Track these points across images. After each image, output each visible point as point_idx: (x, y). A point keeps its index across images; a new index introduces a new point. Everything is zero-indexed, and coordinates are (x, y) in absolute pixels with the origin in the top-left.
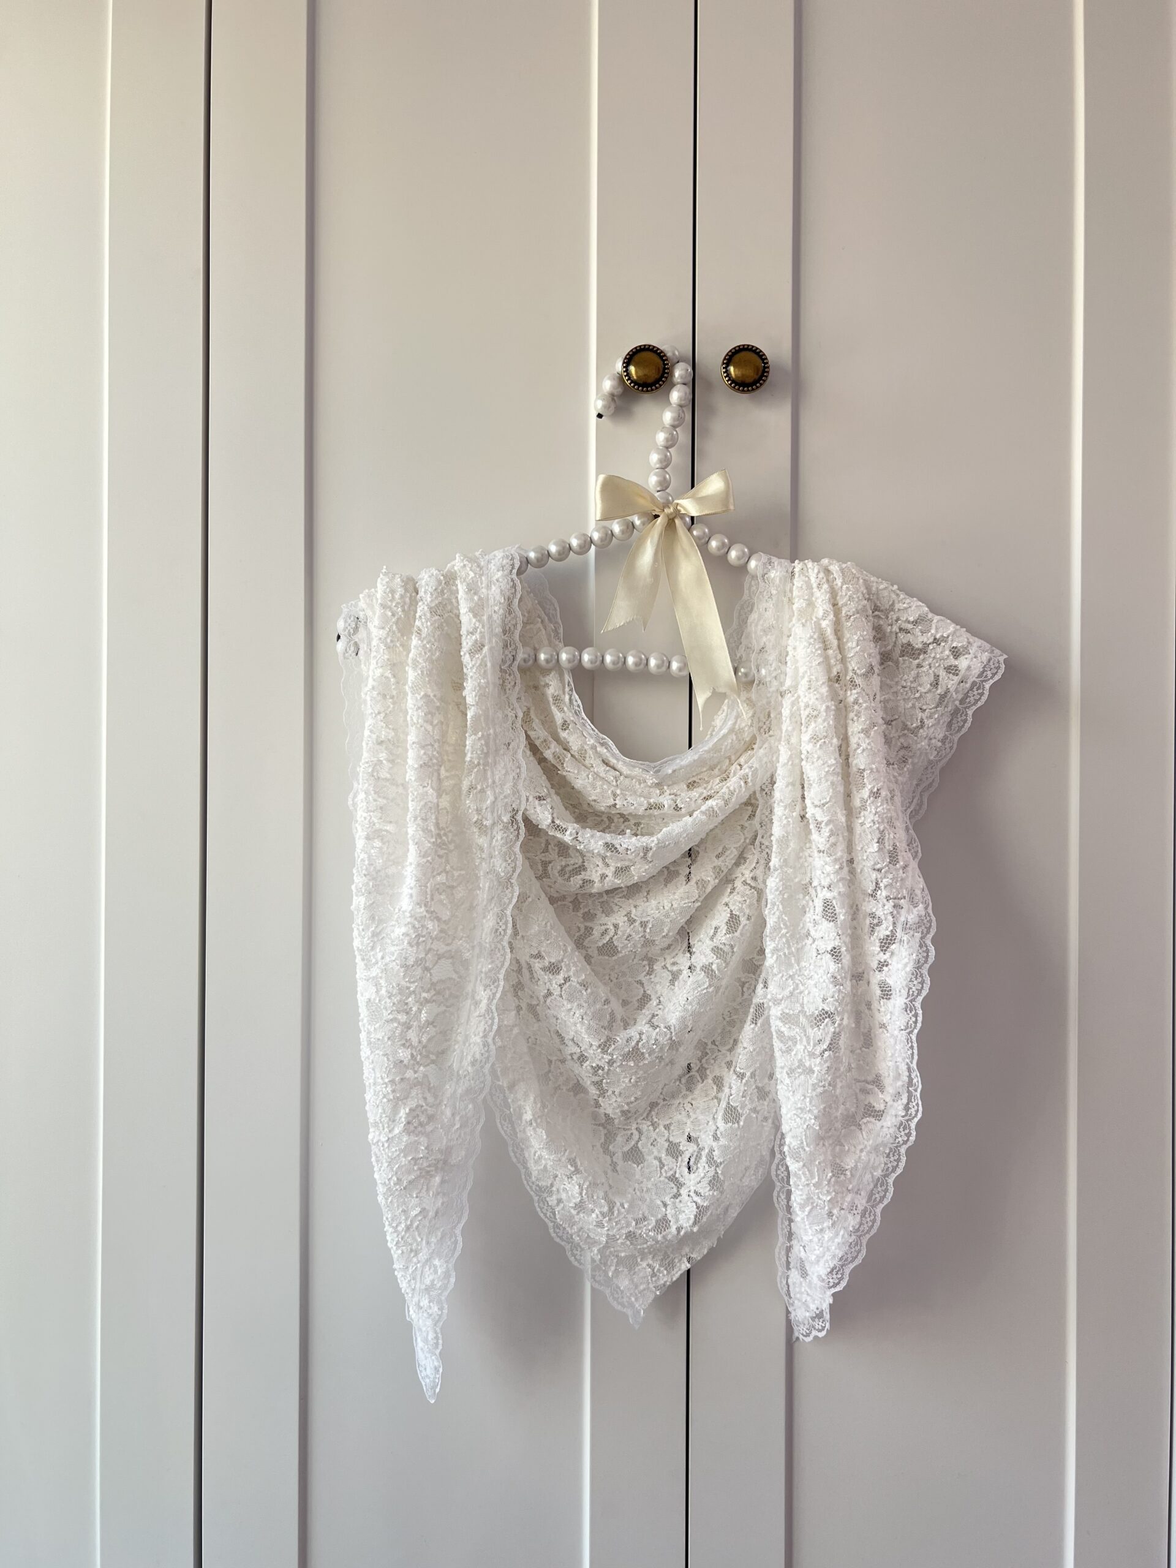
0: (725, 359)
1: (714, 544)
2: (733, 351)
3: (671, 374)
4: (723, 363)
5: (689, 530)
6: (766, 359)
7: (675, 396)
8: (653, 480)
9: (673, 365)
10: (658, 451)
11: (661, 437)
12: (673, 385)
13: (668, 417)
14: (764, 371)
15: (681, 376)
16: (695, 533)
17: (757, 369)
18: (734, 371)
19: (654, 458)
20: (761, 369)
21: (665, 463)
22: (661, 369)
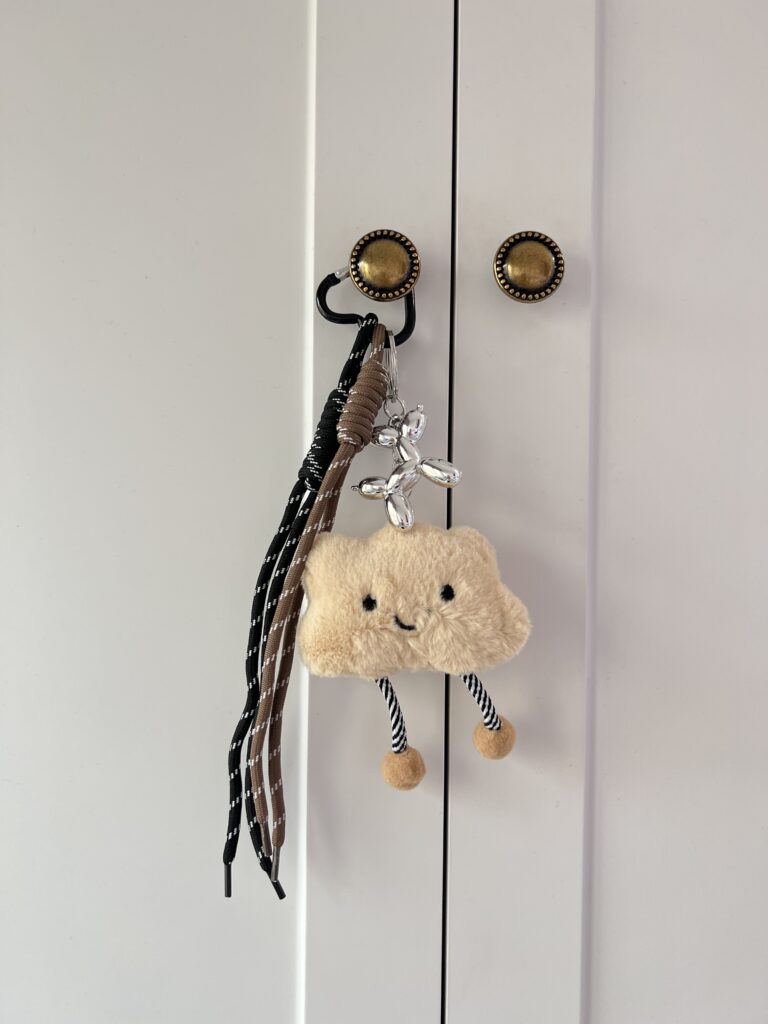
0: (499, 252)
2: (512, 240)
4: (497, 259)
6: (559, 252)
14: (557, 271)
17: (546, 266)
18: (513, 271)
20: (552, 266)
22: (407, 268)
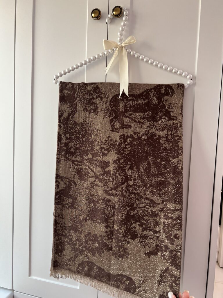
1: (132, 53)
3: (123, 13)
5: (126, 50)
7: (124, 18)
8: (119, 39)
9: (124, 11)
10: (120, 32)
11: (120, 28)
12: (124, 16)
13: (122, 24)
15: (126, 14)
16: (127, 51)
19: (119, 34)
21: (121, 35)
